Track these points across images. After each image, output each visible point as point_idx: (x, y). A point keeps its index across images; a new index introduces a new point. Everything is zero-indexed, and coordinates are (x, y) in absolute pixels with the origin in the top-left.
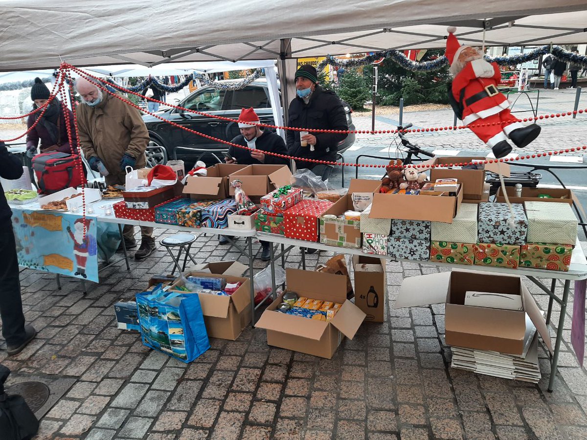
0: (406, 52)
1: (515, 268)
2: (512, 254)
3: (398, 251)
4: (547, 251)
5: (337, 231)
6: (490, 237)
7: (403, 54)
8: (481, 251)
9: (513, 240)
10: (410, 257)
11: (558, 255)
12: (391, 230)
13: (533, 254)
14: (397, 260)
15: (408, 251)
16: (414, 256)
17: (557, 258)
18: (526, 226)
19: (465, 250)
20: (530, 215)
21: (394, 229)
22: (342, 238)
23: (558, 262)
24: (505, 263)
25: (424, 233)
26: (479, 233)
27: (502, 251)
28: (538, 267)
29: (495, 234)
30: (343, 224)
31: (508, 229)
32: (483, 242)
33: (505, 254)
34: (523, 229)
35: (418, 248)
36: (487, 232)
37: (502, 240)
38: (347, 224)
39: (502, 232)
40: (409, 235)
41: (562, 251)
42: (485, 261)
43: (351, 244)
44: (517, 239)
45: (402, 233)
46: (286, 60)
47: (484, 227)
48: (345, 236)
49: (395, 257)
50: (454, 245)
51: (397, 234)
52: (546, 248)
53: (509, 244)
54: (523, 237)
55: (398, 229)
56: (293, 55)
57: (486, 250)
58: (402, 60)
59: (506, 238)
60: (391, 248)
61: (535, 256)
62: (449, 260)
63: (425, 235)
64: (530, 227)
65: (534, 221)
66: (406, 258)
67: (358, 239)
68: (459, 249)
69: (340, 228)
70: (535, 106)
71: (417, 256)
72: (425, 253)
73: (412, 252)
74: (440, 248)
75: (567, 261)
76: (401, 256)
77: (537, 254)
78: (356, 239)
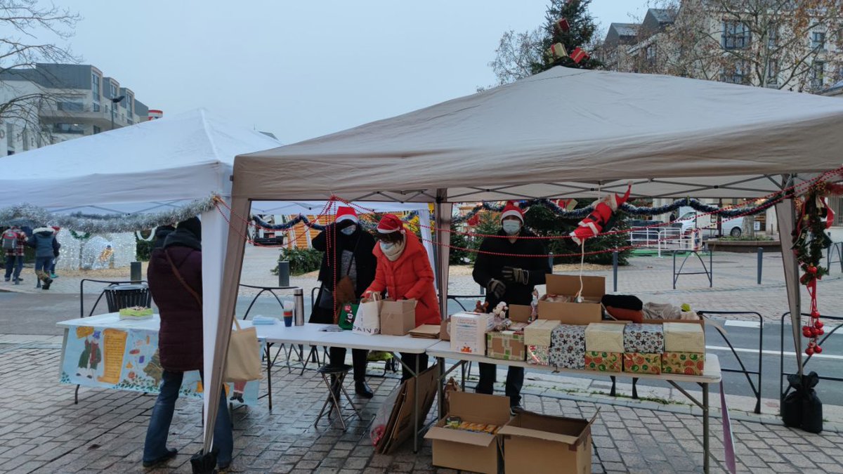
0: (555, 200)
1: (658, 374)
2: (655, 361)
3: (559, 360)
4: (683, 357)
5: (503, 344)
6: (634, 347)
7: (553, 202)
8: (629, 359)
9: (653, 350)
10: (569, 366)
11: (693, 361)
12: (551, 343)
13: (672, 360)
14: (558, 370)
15: (568, 361)
16: (573, 365)
17: (692, 364)
18: (662, 337)
19: (613, 358)
20: (665, 329)
21: (554, 341)
22: (508, 352)
23: (693, 367)
24: (649, 370)
25: (580, 345)
26: (624, 343)
27: (647, 359)
28: (677, 373)
29: (638, 344)
30: (508, 338)
31: (648, 339)
32: (628, 351)
33: (649, 362)
34: (660, 339)
35: (575, 357)
36: (631, 342)
37: (644, 349)
38: (512, 338)
39: (643, 343)
40: (566, 346)
41: (695, 357)
42: (633, 368)
43: (516, 357)
44: (656, 348)
45: (560, 345)
46: (442, 204)
47: (628, 338)
48: (510, 349)
49: (557, 366)
50: (605, 355)
51: (557, 346)
52: (682, 356)
53: (650, 352)
54: (661, 347)
55: (557, 341)
56: (449, 200)
57: (633, 358)
58: (553, 207)
59: (647, 347)
60: (553, 358)
61: (674, 362)
62: (601, 367)
63: (580, 346)
64: (665, 337)
65: (668, 332)
66: (566, 367)
67: (522, 352)
68: (609, 357)
69: (506, 341)
70: (709, 270)
71: (575, 365)
72: (582, 361)
73: (571, 361)
74: (593, 357)
75: (700, 366)
76: (561, 365)
77: (675, 360)
78: (521, 352)
